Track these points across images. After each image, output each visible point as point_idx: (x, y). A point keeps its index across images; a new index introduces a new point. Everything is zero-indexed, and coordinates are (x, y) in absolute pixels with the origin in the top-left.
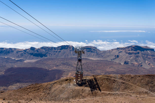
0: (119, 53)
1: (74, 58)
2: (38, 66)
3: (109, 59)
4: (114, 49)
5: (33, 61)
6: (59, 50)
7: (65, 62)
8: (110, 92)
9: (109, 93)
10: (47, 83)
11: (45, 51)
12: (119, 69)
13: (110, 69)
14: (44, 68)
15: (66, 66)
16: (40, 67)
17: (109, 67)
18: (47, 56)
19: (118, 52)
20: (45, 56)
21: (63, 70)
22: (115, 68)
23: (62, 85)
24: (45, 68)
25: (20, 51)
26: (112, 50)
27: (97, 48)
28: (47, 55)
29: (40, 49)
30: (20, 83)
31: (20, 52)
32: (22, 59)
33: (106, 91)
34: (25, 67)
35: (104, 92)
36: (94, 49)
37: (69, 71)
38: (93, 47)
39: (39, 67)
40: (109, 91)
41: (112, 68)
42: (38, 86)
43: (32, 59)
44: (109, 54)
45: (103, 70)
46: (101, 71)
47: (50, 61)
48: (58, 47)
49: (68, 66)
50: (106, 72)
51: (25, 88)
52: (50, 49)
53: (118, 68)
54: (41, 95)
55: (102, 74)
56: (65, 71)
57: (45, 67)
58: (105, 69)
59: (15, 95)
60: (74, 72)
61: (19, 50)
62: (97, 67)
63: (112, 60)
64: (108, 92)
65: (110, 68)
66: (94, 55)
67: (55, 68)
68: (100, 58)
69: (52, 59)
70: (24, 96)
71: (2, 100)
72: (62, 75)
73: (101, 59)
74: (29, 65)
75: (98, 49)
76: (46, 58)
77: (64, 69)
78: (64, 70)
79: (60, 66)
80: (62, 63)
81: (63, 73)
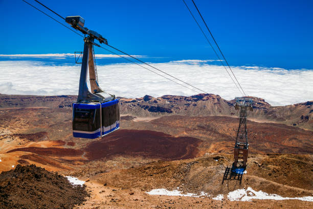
0: (310, 112)
1: (220, 117)
2: (156, 129)
3: (288, 122)
4: (300, 104)
5: (149, 119)
6: (193, 103)
7: (203, 125)
8: (305, 190)
9: (303, 192)
10: (179, 161)
11: (168, 102)
12: (309, 142)
13: (291, 143)
14: (165, 132)
15: (205, 131)
16: (160, 131)
17: (288, 139)
18: (171, 112)
19: (308, 110)
20: (168, 112)
21: (199, 138)
22: (300, 141)
23: (209, 168)
24: (167, 133)
25: (126, 102)
26: (296, 105)
27: (265, 101)
28: (172, 110)
29: (160, 99)
30: (124, 157)
31: (127, 104)
32: (130, 115)
33: (298, 187)
34: (135, 129)
35: (292, 188)
36: (259, 101)
37: (211, 141)
38: (257, 98)
39: (158, 131)
40: (304, 188)
41: (294, 141)
42: (164, 165)
43: (147, 116)
44: (289, 114)
45: (276, 143)
46: (273, 146)
47: (177, 121)
48: (193, 97)
49: (209, 132)
50: (283, 147)
51: (141, 168)
52: (177, 99)
53: (307, 142)
54: (169, 182)
55: (273, 150)
56: (202, 141)
57: (169, 131)
58: (281, 142)
59: (124, 178)
60: (219, 144)
61: (126, 100)
62: (264, 137)
63: (295, 125)
64: (302, 190)
65: (290, 140)
66: (258, 114)
67: (185, 133)
68: (271, 120)
69: (181, 118)
70: (140, 182)
71: (102, 185)
72: (197, 148)
73: (274, 122)
74: (141, 127)
75: (266, 103)
76: (170, 115)
77: (201, 137)
78: (202, 139)
79: (195, 132)
80: (198, 126)
81: (200, 144)
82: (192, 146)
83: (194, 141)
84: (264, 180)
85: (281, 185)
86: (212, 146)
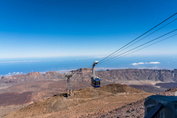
6: (28, 77)
14: (15, 92)
20: (15, 83)
29: (11, 77)
35: (88, 99)
37: (38, 92)
47: (21, 86)
49: (36, 88)
57: (17, 91)
60: (42, 92)
67: (25, 91)
72: (32, 96)
77: (33, 91)
79: (30, 89)
80: (31, 86)
81: (33, 94)
82: (29, 95)
83: (30, 93)
84: (79, 99)
85: (85, 99)
86: (39, 94)
